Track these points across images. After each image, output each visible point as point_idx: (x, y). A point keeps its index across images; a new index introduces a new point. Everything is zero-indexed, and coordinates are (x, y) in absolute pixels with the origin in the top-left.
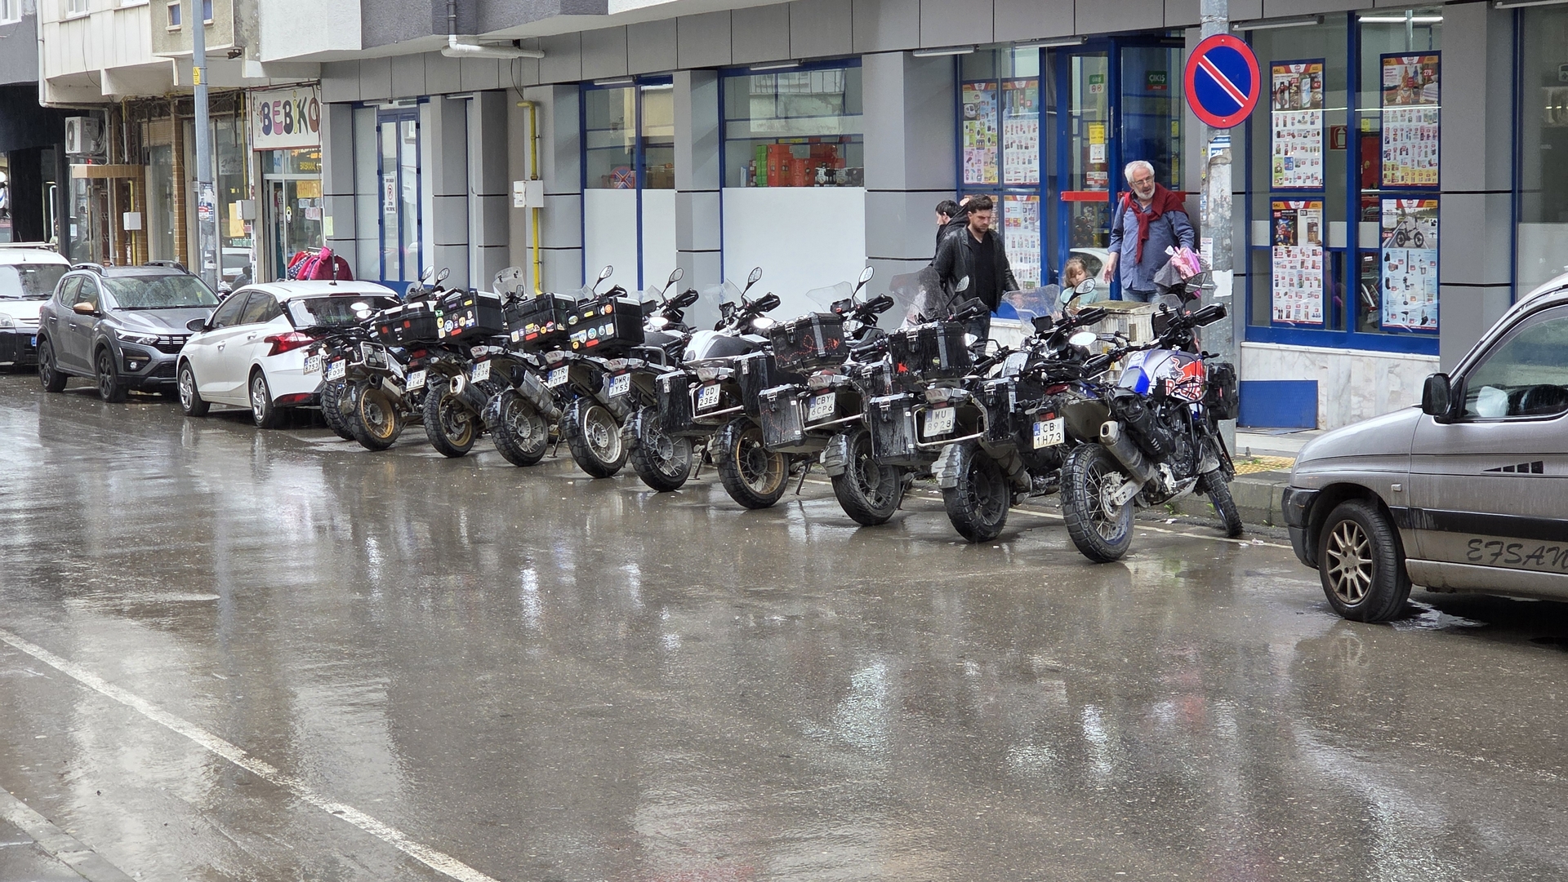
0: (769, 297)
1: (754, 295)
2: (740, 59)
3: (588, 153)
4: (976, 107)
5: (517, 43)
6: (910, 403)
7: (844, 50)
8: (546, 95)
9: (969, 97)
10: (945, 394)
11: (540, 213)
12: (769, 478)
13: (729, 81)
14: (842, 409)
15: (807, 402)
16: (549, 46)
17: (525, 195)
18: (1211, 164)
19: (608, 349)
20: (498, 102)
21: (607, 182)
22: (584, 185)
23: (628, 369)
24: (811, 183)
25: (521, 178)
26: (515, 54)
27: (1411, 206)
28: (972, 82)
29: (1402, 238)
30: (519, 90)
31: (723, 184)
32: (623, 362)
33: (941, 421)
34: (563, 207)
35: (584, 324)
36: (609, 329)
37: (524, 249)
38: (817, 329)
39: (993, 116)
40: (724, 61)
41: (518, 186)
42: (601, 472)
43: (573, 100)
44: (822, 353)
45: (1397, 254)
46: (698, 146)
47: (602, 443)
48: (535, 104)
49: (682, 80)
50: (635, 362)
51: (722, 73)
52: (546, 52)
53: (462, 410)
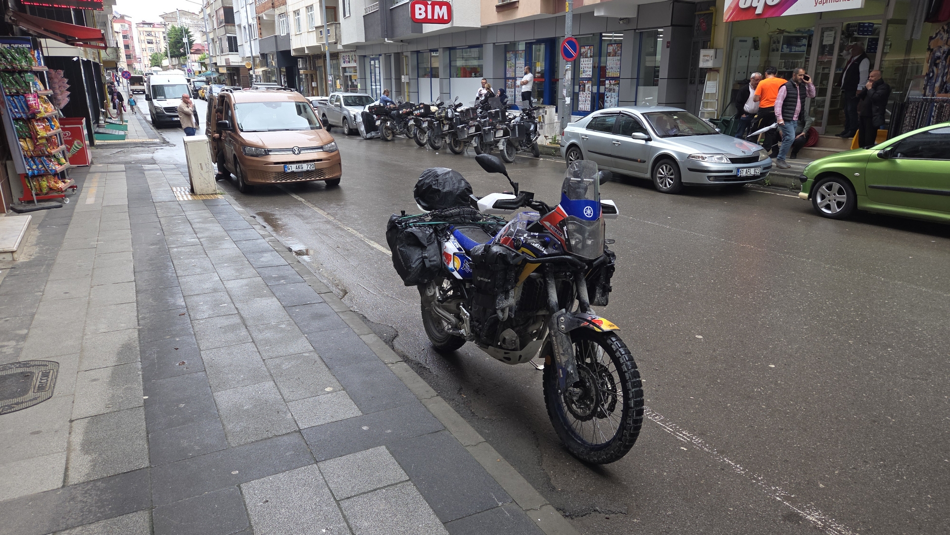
0: (460, 103)
1: (457, 103)
2: (454, 45)
3: (419, 69)
4: (510, 58)
5: (402, 41)
6: (492, 129)
7: (478, 43)
8: (409, 54)
9: (508, 55)
10: (501, 127)
11: (408, 83)
12: (460, 147)
13: (452, 51)
14: (476, 131)
15: (468, 129)
16: (409, 42)
17: (404, 79)
18: (567, 70)
19: (422, 115)
20: (398, 56)
21: (423, 76)
22: (418, 77)
23: (427, 120)
24: (471, 77)
25: (403, 75)
26: (401, 44)
27: (613, 82)
28: (509, 52)
29: (610, 90)
30: (402, 53)
31: (450, 77)
32: (426, 119)
33: (500, 134)
34: (413, 82)
35: (416, 109)
36: (422, 111)
37: (405, 92)
38: (471, 111)
39: (514, 60)
40: (450, 46)
41: (403, 77)
42: (421, 145)
43: (415, 55)
44: (472, 117)
45: (609, 94)
46: (444, 67)
47: (422, 138)
48: (406, 56)
49: (441, 50)
50: (429, 119)
51: (450, 49)
52: (409, 43)
53: (389, 130)
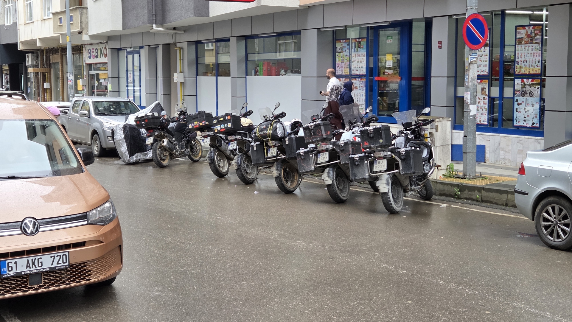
2: (254, 33)
3: (199, 65)
4: (341, 48)
5: (174, 29)
6: (367, 157)
7: (294, 29)
8: (185, 45)
9: (338, 45)
10: (382, 154)
11: (182, 84)
13: (249, 41)
14: (331, 159)
15: (316, 155)
16: (186, 29)
17: (177, 77)
18: (470, 64)
19: (228, 132)
20: (168, 48)
21: (205, 74)
22: (197, 75)
24: (278, 74)
25: (176, 72)
26: (174, 32)
28: (340, 40)
29: (524, 93)
30: (175, 44)
31: (247, 75)
33: (381, 165)
34: (190, 83)
35: (219, 123)
36: (229, 125)
37: (177, 95)
38: (322, 127)
39: (348, 51)
40: (248, 33)
41: (175, 75)
42: (220, 175)
43: (194, 47)
44: (324, 136)
45: (521, 99)
46: (239, 62)
47: (221, 165)
48: (181, 48)
49: (233, 41)
50: (238, 137)
51: (247, 38)
52: (184, 31)
